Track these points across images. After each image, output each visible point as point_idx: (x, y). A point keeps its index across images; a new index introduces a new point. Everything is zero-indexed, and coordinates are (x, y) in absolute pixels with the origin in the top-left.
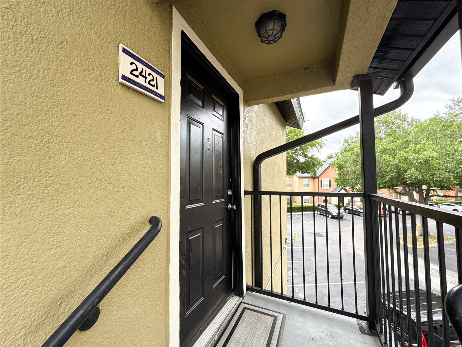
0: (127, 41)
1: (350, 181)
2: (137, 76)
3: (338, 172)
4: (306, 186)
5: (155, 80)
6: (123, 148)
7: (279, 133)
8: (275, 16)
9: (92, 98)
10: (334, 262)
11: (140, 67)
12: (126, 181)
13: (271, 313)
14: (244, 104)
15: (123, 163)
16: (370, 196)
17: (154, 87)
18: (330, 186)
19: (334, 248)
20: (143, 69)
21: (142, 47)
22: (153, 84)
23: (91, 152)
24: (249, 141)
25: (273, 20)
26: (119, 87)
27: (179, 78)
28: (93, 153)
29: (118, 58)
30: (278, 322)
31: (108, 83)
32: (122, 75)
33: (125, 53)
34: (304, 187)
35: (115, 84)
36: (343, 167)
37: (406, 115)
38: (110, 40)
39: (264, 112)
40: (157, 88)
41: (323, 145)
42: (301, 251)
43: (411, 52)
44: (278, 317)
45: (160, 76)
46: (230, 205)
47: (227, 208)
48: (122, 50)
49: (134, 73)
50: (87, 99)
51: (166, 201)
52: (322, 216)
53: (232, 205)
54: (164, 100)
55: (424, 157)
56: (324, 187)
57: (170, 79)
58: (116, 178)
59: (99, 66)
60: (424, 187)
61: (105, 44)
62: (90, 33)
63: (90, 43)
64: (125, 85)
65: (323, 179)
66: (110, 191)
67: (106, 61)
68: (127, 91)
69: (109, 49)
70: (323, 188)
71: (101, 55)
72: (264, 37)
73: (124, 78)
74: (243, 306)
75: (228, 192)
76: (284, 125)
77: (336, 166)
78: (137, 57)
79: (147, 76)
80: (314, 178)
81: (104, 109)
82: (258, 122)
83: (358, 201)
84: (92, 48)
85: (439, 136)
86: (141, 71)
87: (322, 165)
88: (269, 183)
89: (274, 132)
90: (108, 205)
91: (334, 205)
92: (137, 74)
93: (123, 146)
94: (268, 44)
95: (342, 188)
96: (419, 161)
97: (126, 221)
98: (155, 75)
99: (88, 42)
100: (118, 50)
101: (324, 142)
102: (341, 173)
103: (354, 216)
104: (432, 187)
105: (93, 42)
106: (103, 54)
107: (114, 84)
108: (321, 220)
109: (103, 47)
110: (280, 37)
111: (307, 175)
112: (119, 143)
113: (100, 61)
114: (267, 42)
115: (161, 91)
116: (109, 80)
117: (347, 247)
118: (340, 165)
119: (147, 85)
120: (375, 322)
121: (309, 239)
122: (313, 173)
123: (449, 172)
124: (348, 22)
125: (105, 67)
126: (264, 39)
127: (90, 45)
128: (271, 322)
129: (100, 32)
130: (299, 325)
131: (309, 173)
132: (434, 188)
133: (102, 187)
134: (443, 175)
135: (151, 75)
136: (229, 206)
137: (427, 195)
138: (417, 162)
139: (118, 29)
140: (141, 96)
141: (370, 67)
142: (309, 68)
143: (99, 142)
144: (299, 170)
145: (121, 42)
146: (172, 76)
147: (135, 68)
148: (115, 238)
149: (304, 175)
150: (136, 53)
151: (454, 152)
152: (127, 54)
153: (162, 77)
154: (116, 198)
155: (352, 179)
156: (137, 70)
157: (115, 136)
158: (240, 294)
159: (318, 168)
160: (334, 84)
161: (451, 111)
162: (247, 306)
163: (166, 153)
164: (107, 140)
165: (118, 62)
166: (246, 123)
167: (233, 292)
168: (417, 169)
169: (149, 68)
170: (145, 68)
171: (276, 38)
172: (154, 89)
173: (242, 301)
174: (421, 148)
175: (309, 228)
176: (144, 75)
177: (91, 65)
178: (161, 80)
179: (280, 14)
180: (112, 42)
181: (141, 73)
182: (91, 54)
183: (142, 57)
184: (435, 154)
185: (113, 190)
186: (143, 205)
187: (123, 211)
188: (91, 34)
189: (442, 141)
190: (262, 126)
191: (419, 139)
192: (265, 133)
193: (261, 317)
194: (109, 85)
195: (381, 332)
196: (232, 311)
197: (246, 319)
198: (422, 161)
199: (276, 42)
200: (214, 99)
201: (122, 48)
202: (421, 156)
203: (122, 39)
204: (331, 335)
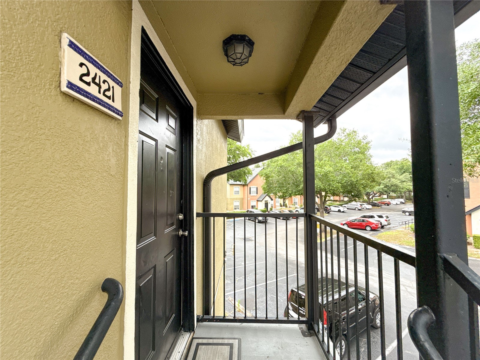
0: (73, 29)
1: (274, 189)
2: (88, 84)
3: (265, 181)
4: (236, 193)
5: (111, 89)
6: (66, 191)
7: (222, 146)
8: (245, 40)
9: (15, 115)
10: (261, 263)
11: (93, 70)
12: (68, 240)
13: (226, 341)
14: (197, 118)
15: (64, 213)
16: (310, 216)
17: (110, 99)
18: (257, 193)
19: (261, 251)
20: (96, 74)
21: (94, 40)
22: (109, 96)
23: (11, 207)
24: (200, 157)
25: (243, 44)
26: (60, 98)
27: (138, 87)
28: (15, 208)
29: (59, 53)
30: (235, 349)
31: (42, 92)
32: (68, 81)
33: (72, 48)
34: (235, 194)
35: (53, 92)
36: (269, 177)
38: (46, 23)
39: (212, 125)
40: (113, 101)
42: (232, 258)
43: (342, 101)
44: (234, 344)
45: (118, 84)
46: (181, 231)
47: (178, 235)
48: (68, 43)
49: (84, 78)
50: (5, 119)
51: (120, 252)
52: (250, 221)
53: (183, 231)
54: (122, 116)
55: (325, 171)
56: (253, 193)
57: (128, 88)
58: (53, 239)
59: (28, 63)
60: (323, 194)
61: (38, 28)
62: (12, 7)
63: (12, 23)
64: (69, 96)
65: (251, 187)
66: (44, 262)
67: (40, 56)
68: (72, 104)
69: (45, 39)
70: (251, 195)
71: (31, 45)
72: (232, 58)
73: (71, 85)
74: (196, 342)
75: (180, 217)
76: (225, 138)
77: (264, 176)
78: (89, 56)
79: (102, 84)
80: (244, 185)
81: (35, 133)
82: (207, 137)
83: (278, 206)
84: (16, 33)
85: (333, 155)
86: (93, 76)
87: (251, 174)
88: (214, 199)
89: (219, 146)
90: (40, 285)
91: (260, 210)
92: (88, 81)
93: (65, 188)
94: (234, 65)
95: (267, 195)
96: (322, 174)
97: (68, 300)
98: (112, 83)
99: (9, 21)
100: (60, 41)
102: (267, 182)
103: (277, 219)
104: (328, 194)
105: (17, 23)
106: (36, 44)
107: (52, 94)
108: (250, 225)
109: (36, 34)
110: (247, 62)
111: (238, 183)
112: (60, 185)
113: (29, 55)
114: (233, 63)
115: (118, 105)
116: (44, 86)
117: (271, 248)
118: (266, 175)
119: (101, 97)
120: (313, 323)
121: (240, 244)
122: (244, 181)
123: (338, 183)
124: (310, 69)
125: (39, 66)
126: (231, 60)
127: (11, 28)
128: (228, 351)
129: (30, 9)
130: (253, 346)
131: (240, 181)
132: (329, 195)
133: (31, 260)
134: (336, 185)
135: (106, 83)
136: (180, 233)
137: (325, 200)
138: (320, 175)
139: (60, 9)
140: (91, 111)
141: (314, 106)
142: (263, 94)
143: (26, 188)
144: (231, 178)
145: (64, 29)
146: (131, 85)
147: (85, 72)
148: (49, 334)
149: (235, 183)
150: (86, 49)
151: (341, 168)
152: (75, 50)
153: (120, 86)
154: (52, 271)
155: (276, 187)
156: (88, 74)
157: (53, 174)
158: (191, 329)
159: (248, 177)
160: (284, 113)
161: (339, 137)
162: (200, 341)
163: (122, 186)
164: (39, 183)
165: (60, 59)
166: (198, 138)
167: (183, 329)
168: (320, 180)
169: (104, 73)
170: (99, 73)
171: (243, 62)
172: (110, 102)
173: (194, 337)
174: (323, 164)
175: (240, 234)
176: (98, 83)
177: (13, 61)
178: (118, 90)
179: (250, 40)
180: (49, 28)
181: (94, 79)
182: (14, 42)
183: (94, 56)
184: (331, 169)
185: (48, 260)
186: (92, 266)
187: (63, 287)
188: (15, 9)
189: (334, 159)
190: (211, 140)
191: (322, 156)
192: (212, 148)
193: (217, 350)
194: (45, 94)
195: (319, 331)
196: (184, 352)
197: (202, 357)
198: (323, 174)
199: (242, 65)
200: (167, 111)
201: (68, 40)
202: (323, 170)
203: (65, 24)
204: (282, 347)
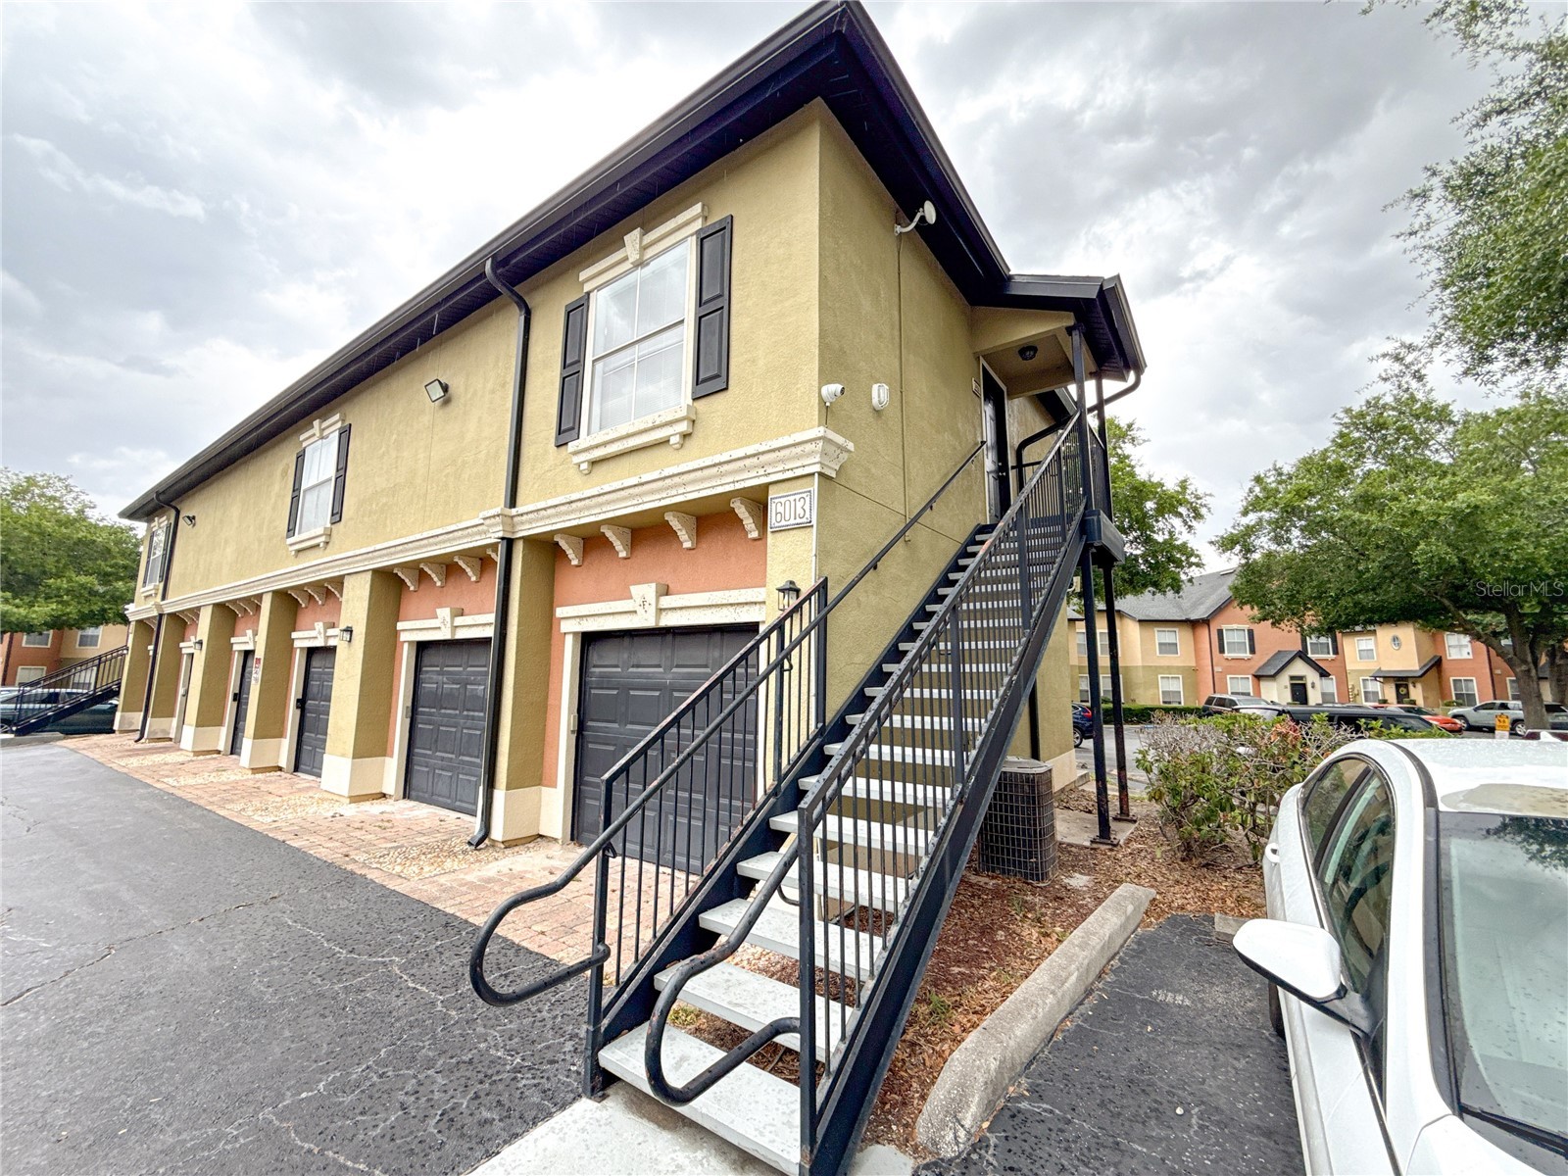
4: (1166, 648)
18: (1253, 651)
34: (1161, 652)
37: (1449, 405)
41: (1203, 511)
56: (1233, 651)
65: (1224, 627)
70: (1226, 655)
80: (1193, 624)
101: (1203, 501)
